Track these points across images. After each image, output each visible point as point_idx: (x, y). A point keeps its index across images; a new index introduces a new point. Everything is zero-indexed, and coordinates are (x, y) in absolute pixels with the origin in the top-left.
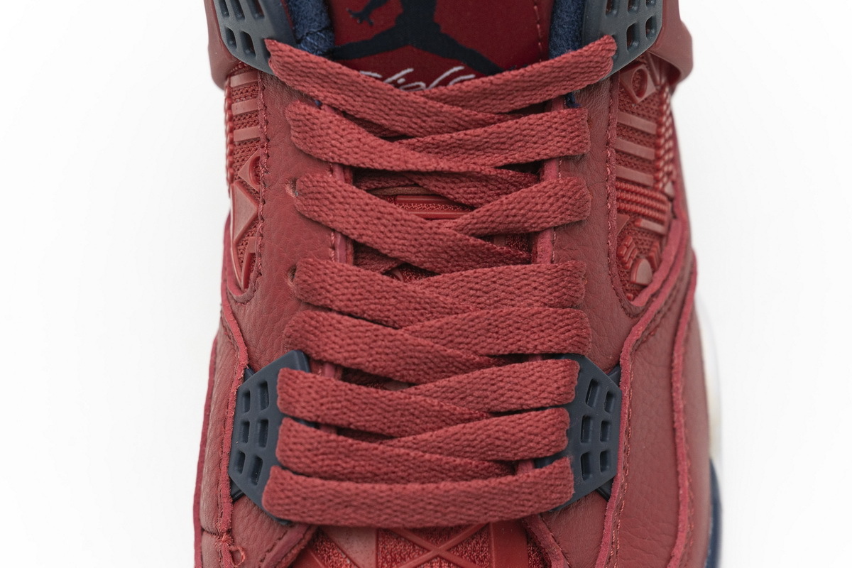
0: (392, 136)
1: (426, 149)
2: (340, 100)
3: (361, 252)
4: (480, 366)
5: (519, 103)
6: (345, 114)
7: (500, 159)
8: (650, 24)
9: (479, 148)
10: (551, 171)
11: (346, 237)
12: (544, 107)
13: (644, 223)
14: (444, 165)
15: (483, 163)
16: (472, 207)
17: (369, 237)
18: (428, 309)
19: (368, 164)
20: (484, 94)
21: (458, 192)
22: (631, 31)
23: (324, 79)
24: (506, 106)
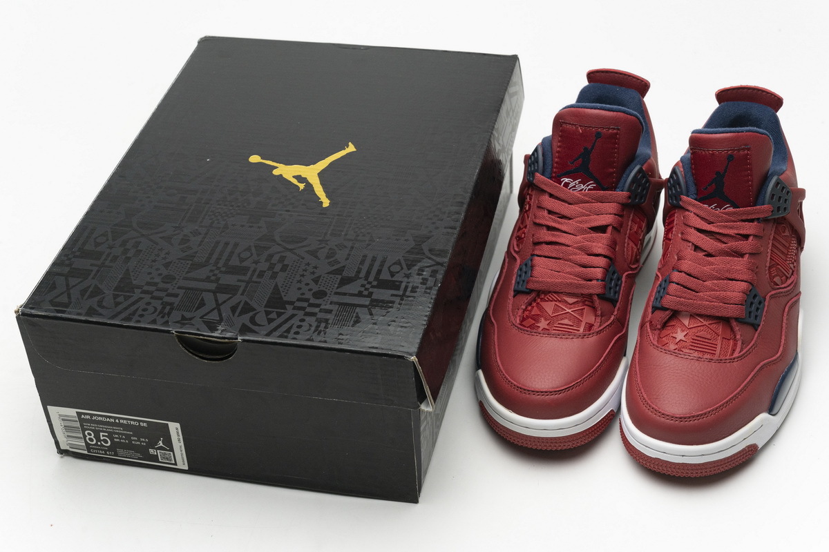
0: (710, 223)
1: (717, 226)
2: (697, 212)
3: (697, 248)
4: (723, 279)
5: (744, 218)
6: (698, 216)
7: (736, 232)
8: (785, 209)
9: (731, 228)
10: (751, 238)
11: (693, 244)
12: (752, 221)
13: (779, 267)
14: (721, 231)
15: (731, 232)
16: (726, 243)
17: (699, 244)
18: (712, 264)
19: (701, 228)
20: (734, 213)
21: (724, 239)
22: (779, 208)
23: (694, 205)
24: (740, 218)
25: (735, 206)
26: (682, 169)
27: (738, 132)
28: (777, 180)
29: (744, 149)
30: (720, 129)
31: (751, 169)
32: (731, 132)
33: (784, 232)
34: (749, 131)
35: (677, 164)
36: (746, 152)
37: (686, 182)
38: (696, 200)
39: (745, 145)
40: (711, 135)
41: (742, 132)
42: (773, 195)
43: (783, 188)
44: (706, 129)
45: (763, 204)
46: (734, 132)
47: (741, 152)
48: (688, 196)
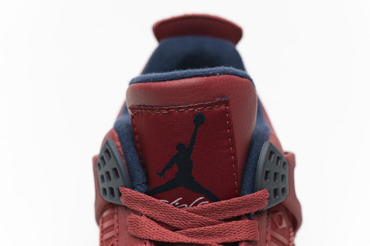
0: (174, 230)
1: (187, 234)
2: (151, 213)
5: (228, 215)
6: (152, 219)
7: (220, 240)
8: (283, 191)
9: (210, 235)
12: (239, 218)
15: (212, 241)
19: (161, 239)
20: (213, 210)
22: (275, 191)
23: (144, 203)
24: (222, 217)
25: (212, 199)
26: (119, 144)
27: (208, 75)
28: (269, 148)
29: (219, 103)
30: (178, 72)
31: (232, 136)
32: (196, 76)
33: (281, 224)
34: (221, 73)
35: (110, 135)
36: (223, 107)
37: (128, 164)
38: (147, 193)
39: (221, 96)
40: (163, 84)
41: (214, 74)
42: (267, 172)
43: (279, 158)
44: (149, 75)
45: (253, 191)
46: (201, 76)
47: (216, 109)
48: (133, 188)
